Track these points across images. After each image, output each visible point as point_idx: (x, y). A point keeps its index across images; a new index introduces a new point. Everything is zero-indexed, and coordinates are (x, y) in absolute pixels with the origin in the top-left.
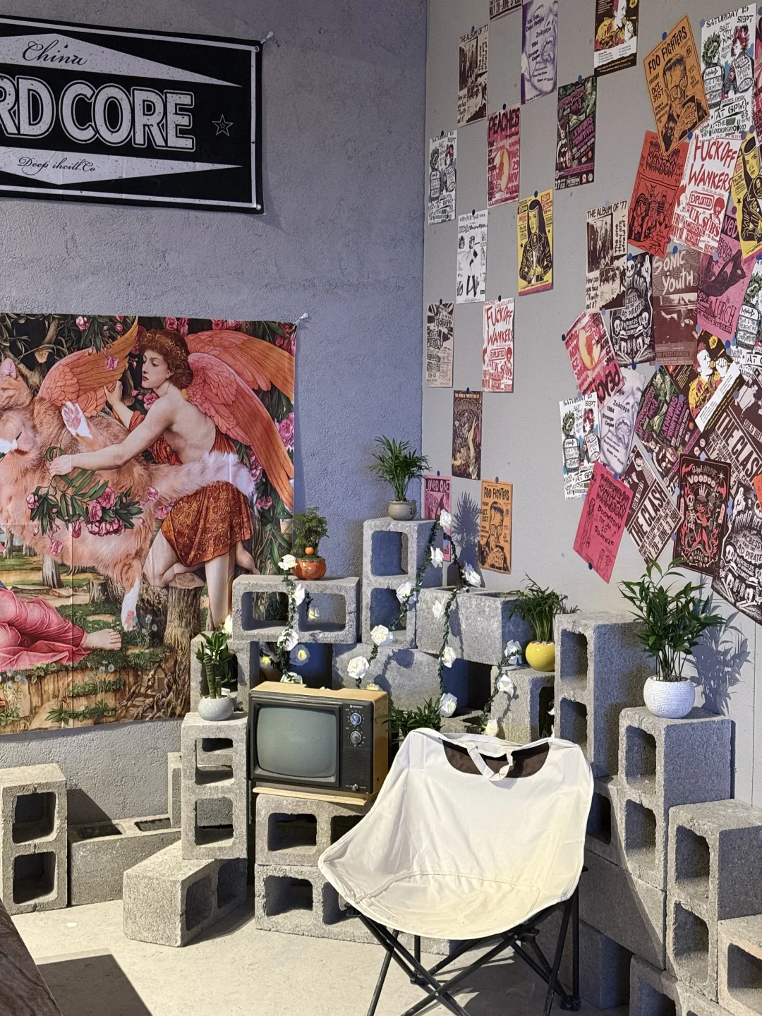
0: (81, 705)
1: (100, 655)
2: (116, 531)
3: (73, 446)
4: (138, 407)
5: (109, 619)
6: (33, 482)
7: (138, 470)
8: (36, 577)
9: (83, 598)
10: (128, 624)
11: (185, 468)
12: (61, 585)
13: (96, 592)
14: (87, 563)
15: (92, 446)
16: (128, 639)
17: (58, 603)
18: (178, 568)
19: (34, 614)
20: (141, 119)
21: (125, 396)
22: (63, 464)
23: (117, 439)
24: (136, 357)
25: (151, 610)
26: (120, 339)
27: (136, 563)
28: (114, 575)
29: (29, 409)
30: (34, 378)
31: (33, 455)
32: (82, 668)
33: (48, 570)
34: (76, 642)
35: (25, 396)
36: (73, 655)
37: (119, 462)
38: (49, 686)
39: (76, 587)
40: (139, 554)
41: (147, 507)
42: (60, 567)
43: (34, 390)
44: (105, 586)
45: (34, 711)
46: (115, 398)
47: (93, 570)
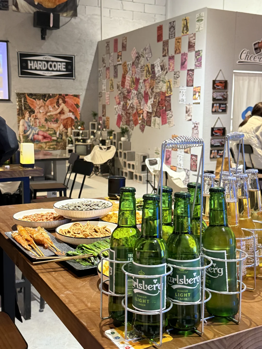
0: (52, 147)
1: (54, 140)
2: (56, 123)
3: (50, 112)
4: (58, 106)
5: (55, 135)
6: (45, 116)
7: (59, 115)
8: (46, 129)
9: (51, 132)
10: (58, 136)
11: (65, 115)
12: (49, 130)
13: (53, 132)
14: (52, 128)
15: (53, 111)
16: (58, 138)
17: (48, 133)
18: (64, 129)
19: (45, 134)
20: (59, 67)
21: (57, 105)
22: (49, 114)
23: (56, 111)
24: (58, 99)
25: (61, 134)
26: (56, 97)
27: (59, 128)
28: (56, 129)
29: (44, 106)
30: (45, 102)
31: (45, 113)
32: (52, 142)
33: (47, 128)
34: (51, 138)
35: (44, 105)
36: (51, 140)
37: (56, 114)
38: (48, 144)
39: (51, 131)
40: (59, 127)
41: (60, 120)
42: (49, 128)
43: (45, 104)
44: (55, 131)
45: (46, 147)
46: (55, 105)
47: (53, 129)
